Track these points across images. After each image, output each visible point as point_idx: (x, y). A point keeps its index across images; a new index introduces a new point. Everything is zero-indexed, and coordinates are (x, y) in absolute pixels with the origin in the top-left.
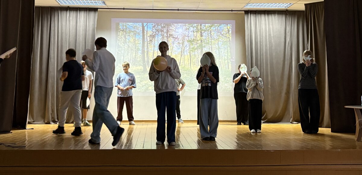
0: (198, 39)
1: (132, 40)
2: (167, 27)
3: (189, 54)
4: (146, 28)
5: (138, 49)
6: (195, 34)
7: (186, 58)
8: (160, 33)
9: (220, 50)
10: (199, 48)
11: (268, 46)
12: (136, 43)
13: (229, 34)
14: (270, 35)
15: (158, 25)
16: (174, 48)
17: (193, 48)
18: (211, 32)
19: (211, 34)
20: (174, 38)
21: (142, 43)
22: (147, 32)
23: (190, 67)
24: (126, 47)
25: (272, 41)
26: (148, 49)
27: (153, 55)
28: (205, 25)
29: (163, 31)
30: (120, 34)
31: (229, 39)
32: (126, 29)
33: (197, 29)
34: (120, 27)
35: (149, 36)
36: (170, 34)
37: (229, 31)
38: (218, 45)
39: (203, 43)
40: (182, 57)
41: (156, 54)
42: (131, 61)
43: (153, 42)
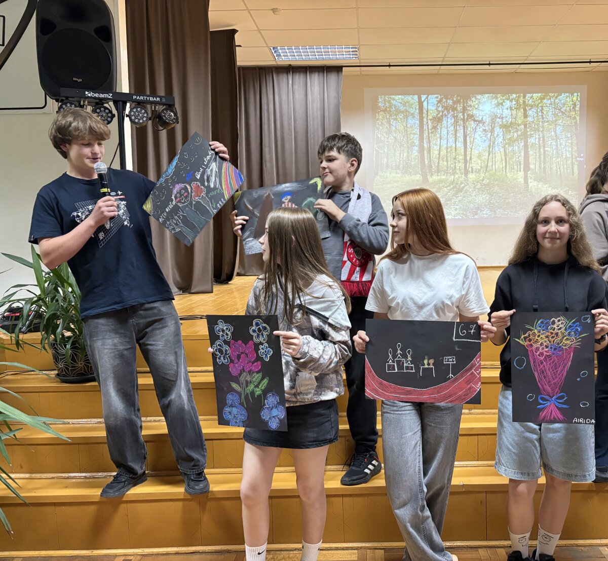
0: (520, 122)
1: (400, 127)
2: (463, 102)
3: (502, 150)
4: (425, 104)
5: (413, 144)
6: (514, 112)
7: (498, 158)
8: (451, 114)
9: (558, 140)
10: (521, 139)
12: (408, 133)
13: (575, 111)
15: (447, 99)
16: (476, 140)
17: (509, 139)
18: (542, 109)
19: (542, 113)
20: (476, 121)
21: (418, 133)
22: (427, 112)
23: (504, 173)
24: (390, 141)
26: (430, 143)
27: (439, 154)
28: (532, 96)
29: (457, 110)
30: (381, 117)
31: (575, 121)
32: (390, 107)
33: (517, 103)
34: (380, 104)
35: (431, 120)
36: (468, 115)
37: (575, 105)
38: (555, 132)
39: (528, 130)
40: (491, 155)
41: (443, 152)
42: (401, 166)
43: (439, 130)
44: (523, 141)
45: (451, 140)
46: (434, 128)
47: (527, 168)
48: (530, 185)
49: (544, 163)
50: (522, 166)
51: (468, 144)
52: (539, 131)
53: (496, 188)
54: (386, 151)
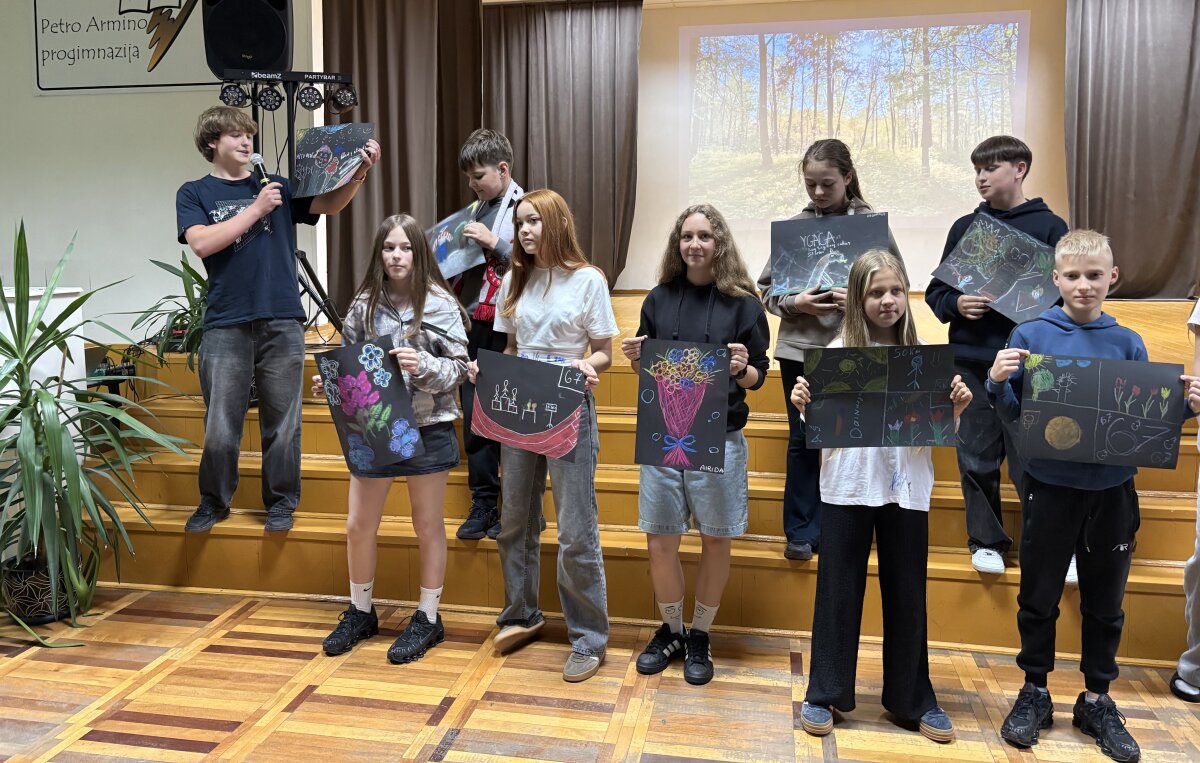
0: (918, 70)
1: (732, 82)
2: (829, 42)
3: (888, 114)
4: (769, 47)
5: (750, 107)
6: (908, 56)
7: (882, 125)
8: (809, 61)
9: (980, 98)
10: (919, 98)
11: (1135, 76)
12: (743, 90)
13: (1010, 51)
14: (1143, 43)
15: (803, 38)
16: (846, 100)
17: (901, 98)
18: (955, 50)
19: (955, 55)
20: (849, 71)
21: (758, 90)
22: (773, 59)
23: (891, 149)
24: (716, 103)
25: (1151, 60)
26: (775, 105)
27: (790, 121)
28: (939, 31)
29: (817, 54)
30: (702, 68)
31: (1009, 66)
32: (718, 54)
33: (914, 42)
34: (702, 50)
35: (778, 71)
36: (836, 63)
37: (1009, 43)
38: (975, 86)
39: (931, 83)
40: (870, 122)
41: (796, 119)
42: (732, 140)
43: (790, 87)
44: (921, 101)
45: (810, 98)
46: (783, 82)
47: (927, 142)
48: (932, 168)
49: (956, 134)
50: (920, 139)
51: (835, 106)
52: (948, 84)
53: (879, 172)
54: (709, 117)
